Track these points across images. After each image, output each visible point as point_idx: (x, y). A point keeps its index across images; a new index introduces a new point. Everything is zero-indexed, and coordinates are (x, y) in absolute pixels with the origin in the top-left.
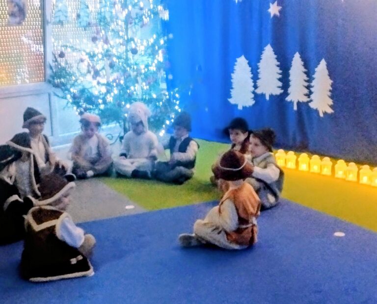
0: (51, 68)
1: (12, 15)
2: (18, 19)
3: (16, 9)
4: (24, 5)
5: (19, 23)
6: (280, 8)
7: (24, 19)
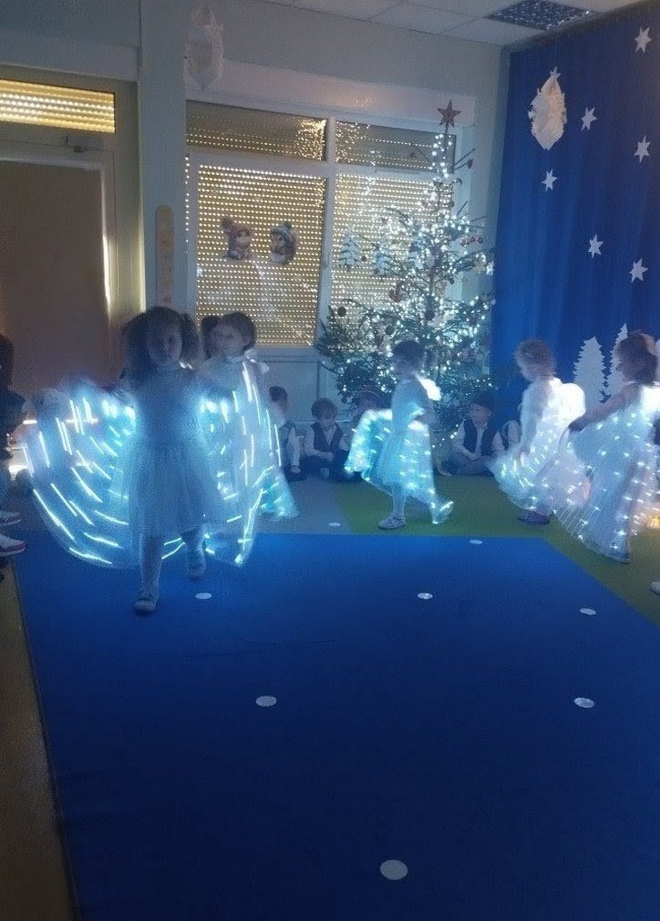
0: (324, 327)
1: (277, 251)
2: (283, 258)
3: (282, 243)
4: (294, 239)
5: (285, 263)
6: (646, 269)
7: (291, 258)
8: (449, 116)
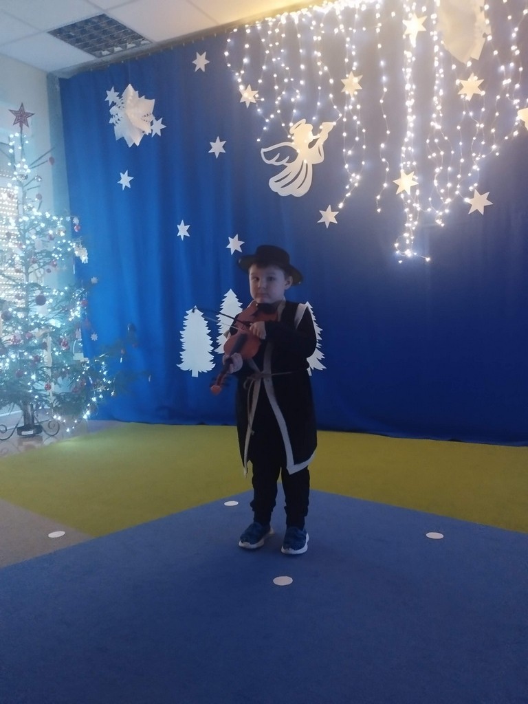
6: (242, 242)
8: (21, 117)
